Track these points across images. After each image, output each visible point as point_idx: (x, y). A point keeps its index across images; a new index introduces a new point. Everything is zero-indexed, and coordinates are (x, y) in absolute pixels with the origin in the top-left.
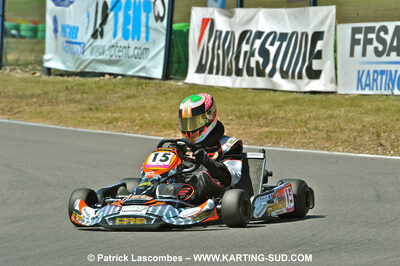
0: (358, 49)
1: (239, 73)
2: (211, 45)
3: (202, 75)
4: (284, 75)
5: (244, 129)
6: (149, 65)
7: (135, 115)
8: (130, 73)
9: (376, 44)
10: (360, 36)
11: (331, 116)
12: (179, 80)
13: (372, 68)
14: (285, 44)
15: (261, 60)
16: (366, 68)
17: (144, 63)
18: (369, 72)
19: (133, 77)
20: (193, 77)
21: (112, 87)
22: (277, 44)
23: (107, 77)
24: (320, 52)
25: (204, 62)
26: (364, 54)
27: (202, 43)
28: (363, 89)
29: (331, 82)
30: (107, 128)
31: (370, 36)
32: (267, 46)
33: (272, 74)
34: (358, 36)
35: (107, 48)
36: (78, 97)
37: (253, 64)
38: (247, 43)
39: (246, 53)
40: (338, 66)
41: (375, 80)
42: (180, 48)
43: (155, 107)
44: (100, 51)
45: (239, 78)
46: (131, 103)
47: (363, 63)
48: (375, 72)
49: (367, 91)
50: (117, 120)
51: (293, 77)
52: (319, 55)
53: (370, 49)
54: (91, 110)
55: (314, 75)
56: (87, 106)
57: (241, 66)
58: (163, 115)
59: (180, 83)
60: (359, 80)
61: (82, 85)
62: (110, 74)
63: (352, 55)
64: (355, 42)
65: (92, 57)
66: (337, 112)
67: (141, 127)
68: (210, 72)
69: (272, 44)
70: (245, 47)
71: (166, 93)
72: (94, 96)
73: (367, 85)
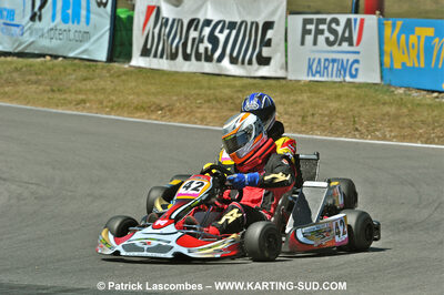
0: (309, 39)
1: (187, 57)
2: (157, 31)
3: (147, 59)
4: (233, 61)
5: (217, 112)
6: (92, 48)
7: (101, 97)
8: (71, 55)
9: (327, 34)
10: (311, 27)
11: (296, 102)
12: (124, 62)
13: (323, 56)
14: (234, 32)
15: (210, 46)
16: (317, 56)
17: (85, 46)
18: (319, 60)
19: (75, 58)
20: (138, 61)
21: (62, 69)
22: (226, 32)
23: (48, 58)
24: (270, 40)
25: (149, 46)
26: (315, 43)
27: (147, 28)
28: (313, 75)
29: (281, 68)
30: (77, 109)
31: (321, 27)
32: (217, 33)
33: (220, 59)
34: (308, 27)
35: (46, 30)
36: (34, 78)
37: (202, 50)
38: (195, 29)
39: (194, 39)
40: (289, 54)
41: (326, 68)
42: (124, 33)
43: (115, 90)
44: (40, 33)
45: (188, 63)
46: (89, 85)
47: (314, 51)
48: (326, 60)
49: (317, 78)
50: (84, 101)
51: (243, 63)
52: (268, 43)
53: (321, 39)
54: (53, 91)
55: (264, 61)
56: (48, 88)
57: (189, 51)
58: (131, 97)
59: (126, 66)
60: (310, 67)
61: (31, 66)
62: (51, 56)
63: (303, 43)
64: (306, 32)
65: (31, 40)
66: (300, 98)
67: (112, 108)
68: (155, 56)
69: (221, 31)
70: (193, 34)
71: (119, 76)
72: (49, 77)
73: (317, 72)
